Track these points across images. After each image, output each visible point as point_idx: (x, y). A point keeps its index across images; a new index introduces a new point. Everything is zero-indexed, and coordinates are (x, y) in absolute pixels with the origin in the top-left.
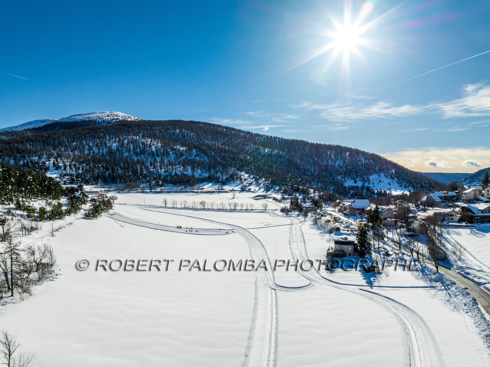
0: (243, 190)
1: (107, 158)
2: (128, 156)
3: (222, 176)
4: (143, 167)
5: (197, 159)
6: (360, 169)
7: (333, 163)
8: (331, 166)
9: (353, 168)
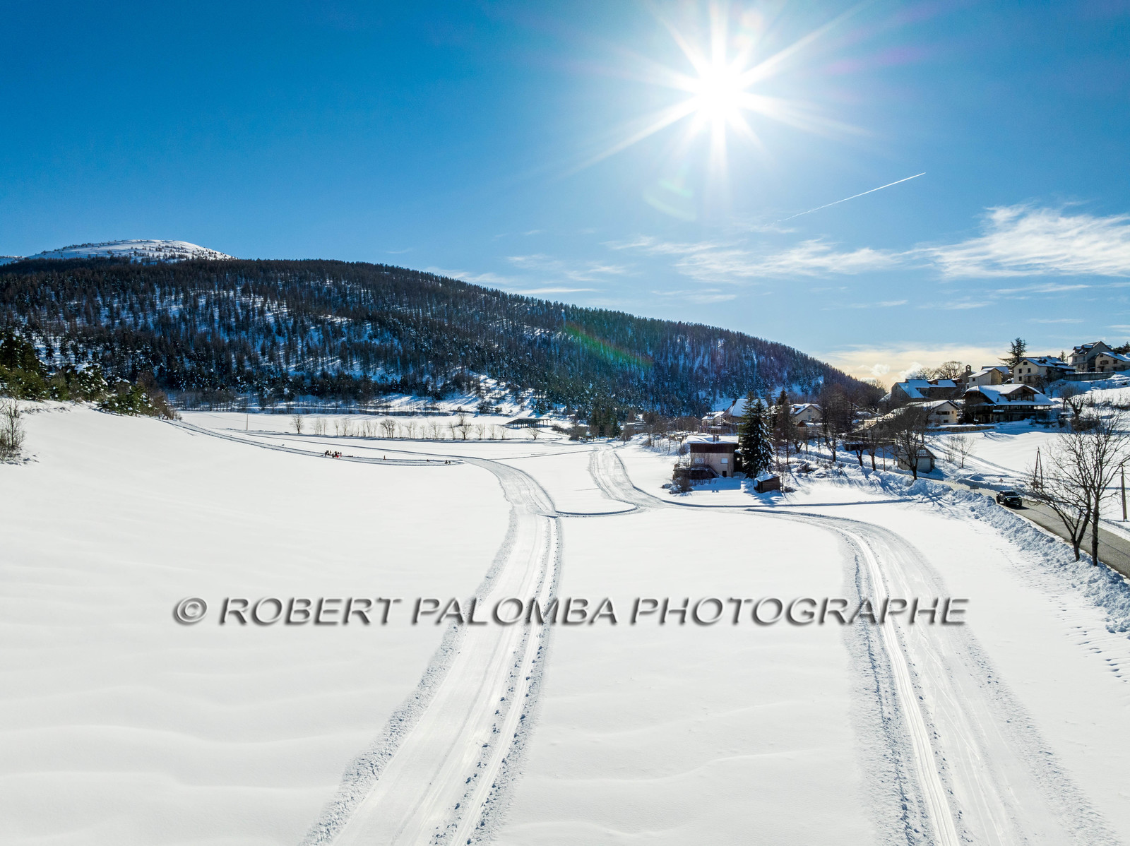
0: (483, 410)
1: (157, 336)
2: (206, 333)
3: (435, 382)
4: (245, 358)
5: (375, 344)
6: (747, 375)
7: (687, 361)
8: (684, 367)
9: (733, 374)
